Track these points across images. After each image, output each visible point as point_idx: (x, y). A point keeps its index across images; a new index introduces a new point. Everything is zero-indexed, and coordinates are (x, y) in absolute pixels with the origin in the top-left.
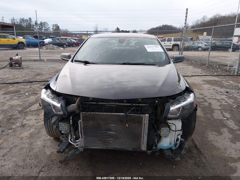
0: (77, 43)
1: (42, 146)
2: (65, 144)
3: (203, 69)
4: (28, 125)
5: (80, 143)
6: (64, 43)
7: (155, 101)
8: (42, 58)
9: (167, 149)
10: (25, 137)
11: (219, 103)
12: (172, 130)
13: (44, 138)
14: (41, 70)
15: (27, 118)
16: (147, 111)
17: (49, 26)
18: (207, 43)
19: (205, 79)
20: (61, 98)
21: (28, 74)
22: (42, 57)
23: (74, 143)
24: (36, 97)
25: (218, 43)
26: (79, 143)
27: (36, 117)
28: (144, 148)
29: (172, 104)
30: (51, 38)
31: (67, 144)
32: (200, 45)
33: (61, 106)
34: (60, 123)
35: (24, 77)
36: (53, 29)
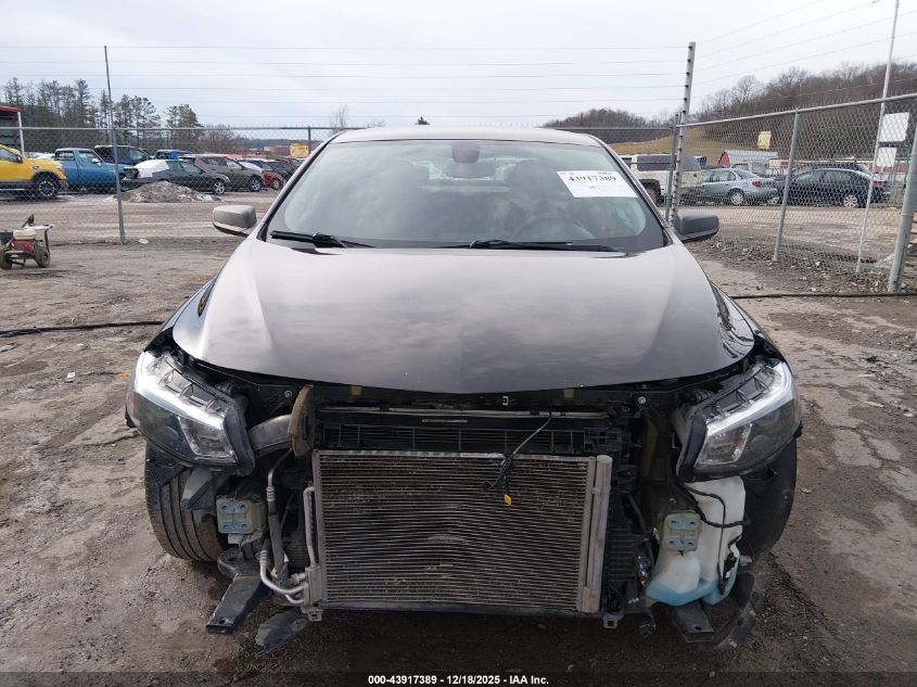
0: (268, 178)
1: (140, 595)
2: (243, 593)
3: (762, 272)
4: (76, 506)
5: (309, 588)
6: (214, 175)
7: (634, 399)
8: (129, 234)
9: (688, 606)
10: (65, 559)
11: (845, 405)
12: (710, 523)
13: (149, 560)
14: (129, 279)
15: (75, 474)
16: (602, 441)
17: (155, 114)
18: (762, 176)
19: (776, 310)
20: (224, 389)
21: (76, 296)
22: (131, 228)
23: (281, 586)
24: (109, 388)
25: (804, 177)
26: (305, 586)
27: (113, 471)
28: (588, 600)
29: (714, 411)
30: (162, 158)
31: (252, 590)
32: (738, 183)
33: (226, 424)
34: (220, 502)
35: (60, 306)
36: (170, 122)
